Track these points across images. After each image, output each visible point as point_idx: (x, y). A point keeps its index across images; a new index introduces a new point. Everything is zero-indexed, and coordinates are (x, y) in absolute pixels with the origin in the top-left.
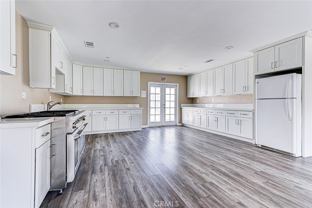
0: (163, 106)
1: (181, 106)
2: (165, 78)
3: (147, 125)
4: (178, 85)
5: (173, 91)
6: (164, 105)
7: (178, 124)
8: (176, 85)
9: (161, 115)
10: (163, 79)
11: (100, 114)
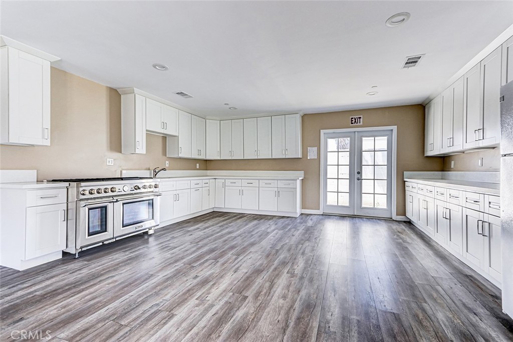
0: (357, 176)
1: (405, 177)
2: (360, 118)
3: (319, 209)
4: (395, 128)
5: (382, 143)
6: (359, 173)
7: (395, 217)
8: (392, 130)
9: (351, 192)
10: (354, 121)
11: (233, 184)
